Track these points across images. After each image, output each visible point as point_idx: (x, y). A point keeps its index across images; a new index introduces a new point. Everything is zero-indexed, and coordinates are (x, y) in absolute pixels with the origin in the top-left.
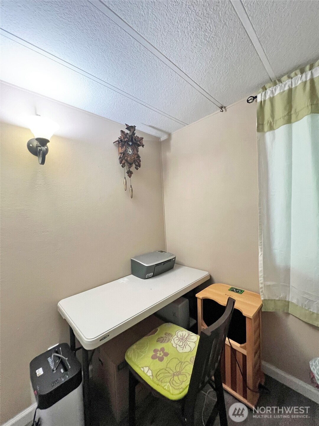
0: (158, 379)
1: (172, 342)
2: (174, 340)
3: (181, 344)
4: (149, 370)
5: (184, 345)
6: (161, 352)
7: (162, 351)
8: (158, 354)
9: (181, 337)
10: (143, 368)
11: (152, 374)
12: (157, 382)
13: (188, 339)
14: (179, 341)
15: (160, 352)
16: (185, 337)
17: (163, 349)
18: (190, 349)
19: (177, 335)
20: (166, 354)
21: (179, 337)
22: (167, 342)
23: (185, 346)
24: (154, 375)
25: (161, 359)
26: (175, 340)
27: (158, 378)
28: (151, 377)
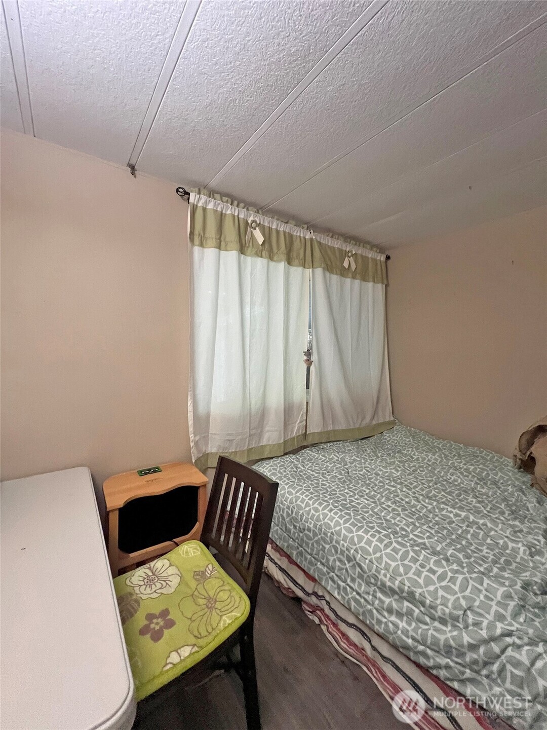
0: (208, 634)
1: (144, 597)
2: (142, 593)
3: (159, 585)
4: (179, 651)
5: (164, 581)
6: (155, 621)
7: (154, 618)
8: (154, 628)
9: (146, 581)
10: (166, 664)
11: (191, 645)
12: (211, 637)
13: (156, 573)
14: (150, 586)
15: (153, 623)
16: (150, 574)
17: (150, 617)
18: (177, 576)
19: (134, 586)
20: (165, 613)
21: (142, 583)
22: (139, 606)
23: (167, 582)
24: (194, 641)
25: (170, 624)
26: (144, 592)
27: (204, 633)
28: (194, 650)
